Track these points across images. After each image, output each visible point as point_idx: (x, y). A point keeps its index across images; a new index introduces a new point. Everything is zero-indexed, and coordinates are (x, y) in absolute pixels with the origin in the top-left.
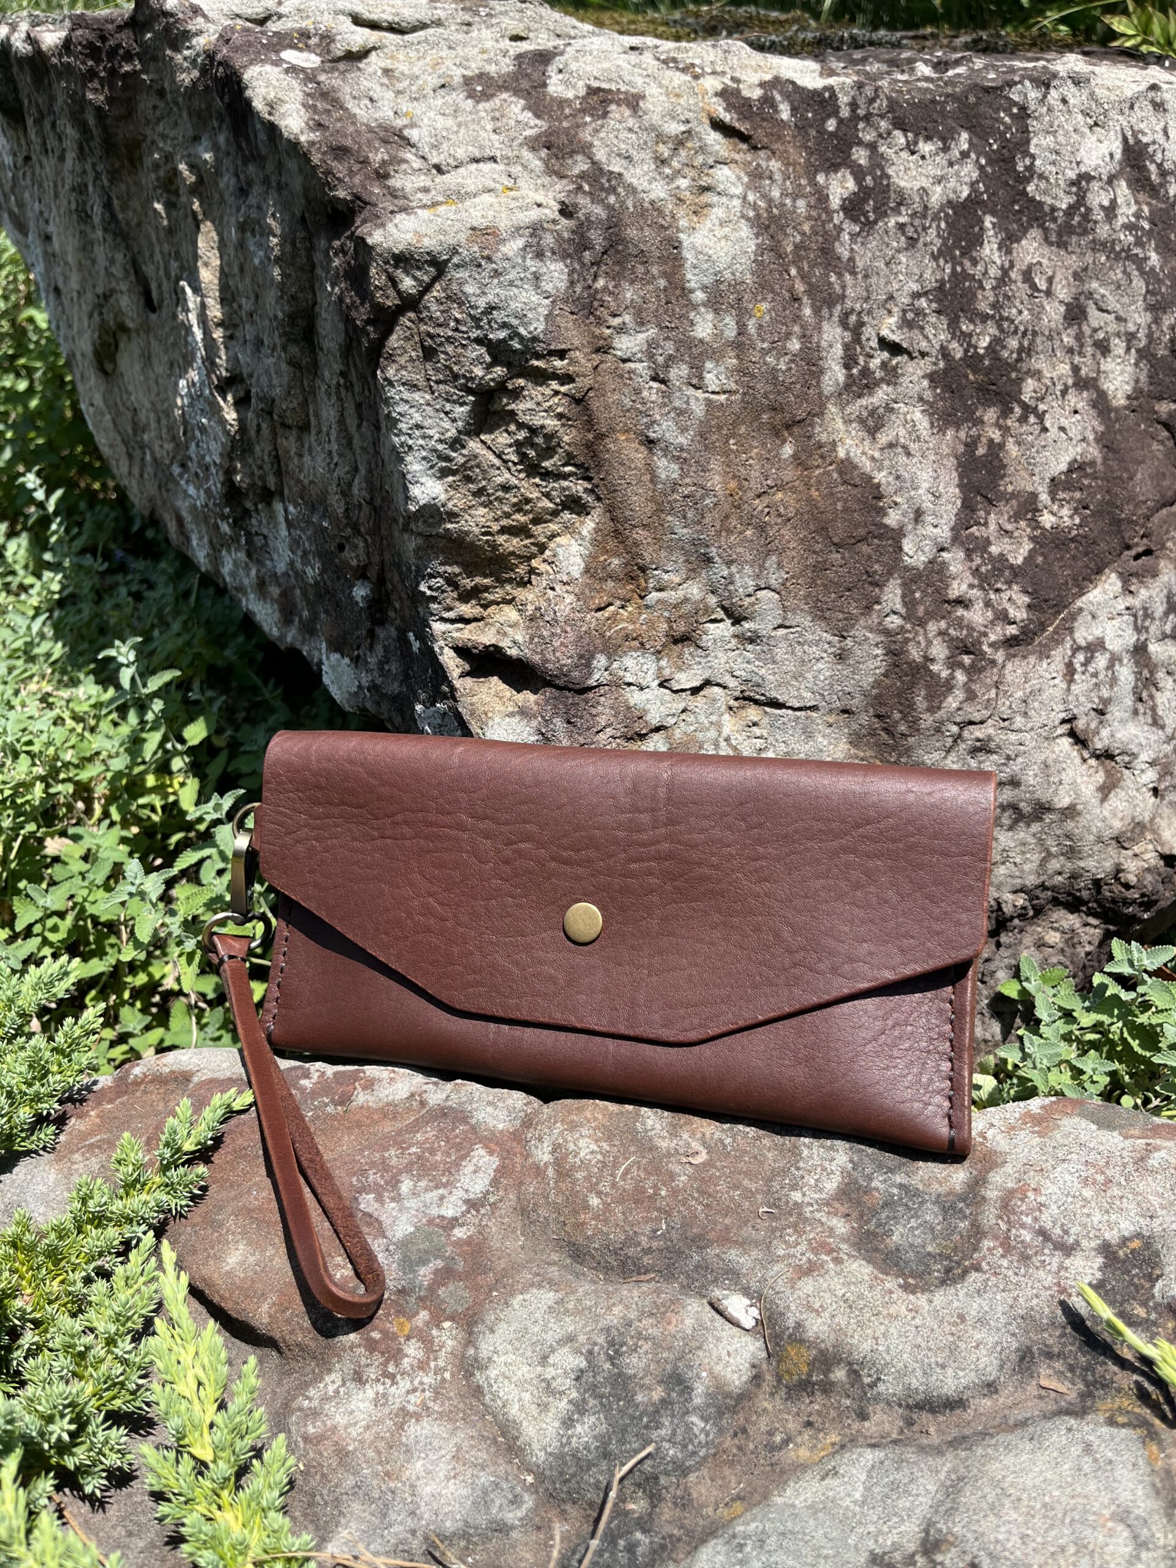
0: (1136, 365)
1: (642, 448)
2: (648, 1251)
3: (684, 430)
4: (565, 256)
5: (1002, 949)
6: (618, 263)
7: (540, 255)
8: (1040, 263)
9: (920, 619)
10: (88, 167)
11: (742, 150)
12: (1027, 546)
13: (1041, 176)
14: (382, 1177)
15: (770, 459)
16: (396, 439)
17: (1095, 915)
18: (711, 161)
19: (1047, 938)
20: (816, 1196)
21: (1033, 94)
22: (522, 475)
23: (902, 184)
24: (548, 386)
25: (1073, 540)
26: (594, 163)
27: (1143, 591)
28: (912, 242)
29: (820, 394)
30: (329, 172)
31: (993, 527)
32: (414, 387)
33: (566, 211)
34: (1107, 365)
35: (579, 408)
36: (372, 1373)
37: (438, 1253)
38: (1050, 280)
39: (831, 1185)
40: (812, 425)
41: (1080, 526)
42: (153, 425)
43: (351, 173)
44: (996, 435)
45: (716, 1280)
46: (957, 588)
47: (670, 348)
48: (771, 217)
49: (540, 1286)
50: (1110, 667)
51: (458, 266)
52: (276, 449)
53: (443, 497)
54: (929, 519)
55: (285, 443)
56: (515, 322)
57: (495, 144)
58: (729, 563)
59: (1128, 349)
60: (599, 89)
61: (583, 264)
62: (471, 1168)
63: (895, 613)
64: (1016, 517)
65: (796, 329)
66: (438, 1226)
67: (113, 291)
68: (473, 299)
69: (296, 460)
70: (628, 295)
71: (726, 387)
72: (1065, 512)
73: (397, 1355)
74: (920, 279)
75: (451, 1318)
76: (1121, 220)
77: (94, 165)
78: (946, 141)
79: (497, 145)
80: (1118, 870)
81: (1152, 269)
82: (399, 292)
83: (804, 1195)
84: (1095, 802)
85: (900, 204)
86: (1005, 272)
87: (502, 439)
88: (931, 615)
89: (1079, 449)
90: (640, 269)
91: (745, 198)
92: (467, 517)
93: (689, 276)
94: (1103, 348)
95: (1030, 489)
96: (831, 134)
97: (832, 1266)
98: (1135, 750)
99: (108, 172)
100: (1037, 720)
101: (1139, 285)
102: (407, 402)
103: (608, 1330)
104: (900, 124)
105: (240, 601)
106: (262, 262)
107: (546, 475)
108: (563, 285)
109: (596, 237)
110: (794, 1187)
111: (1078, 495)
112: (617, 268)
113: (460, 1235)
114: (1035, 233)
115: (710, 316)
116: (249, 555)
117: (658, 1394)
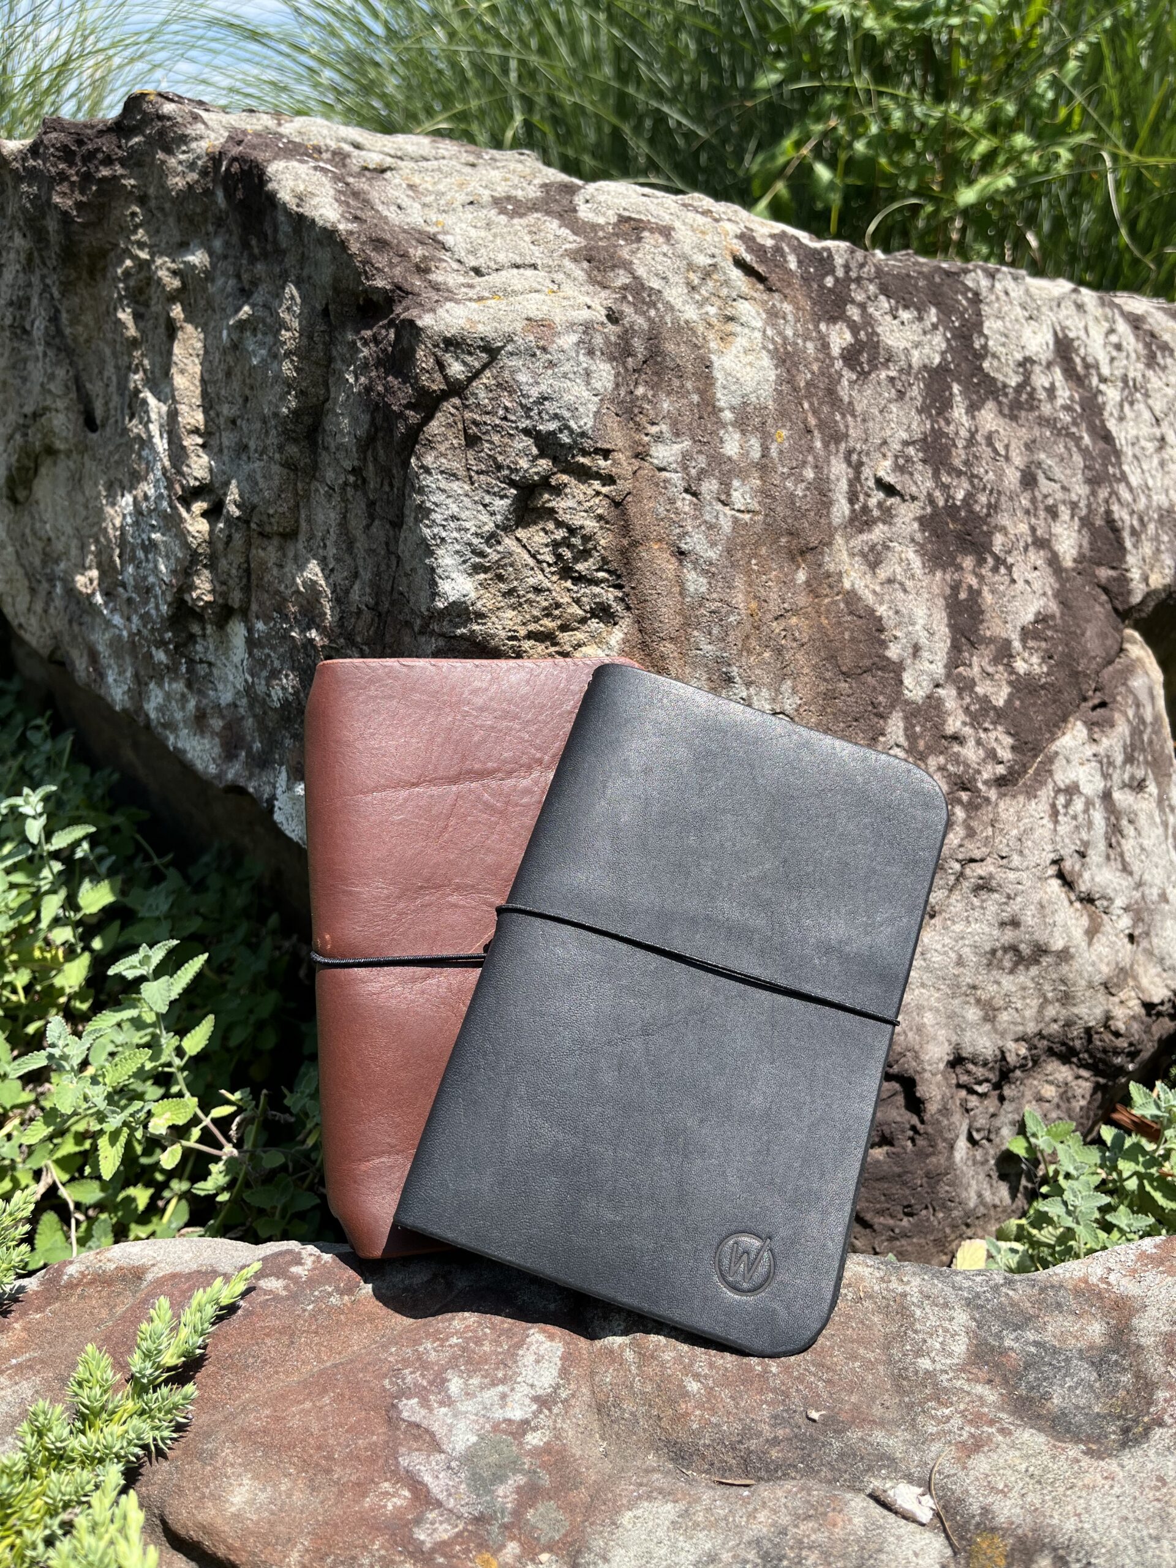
0: (1079, 531)
1: (673, 560)
2: (775, 1442)
3: (713, 544)
4: (612, 359)
5: (1006, 1103)
6: (657, 373)
7: (591, 353)
8: (997, 432)
9: (921, 753)
10: (35, 279)
11: (757, 291)
12: (1006, 690)
13: (994, 356)
14: (423, 1376)
15: (787, 583)
16: (427, 532)
17: (1086, 1067)
18: (734, 295)
19: (1043, 1092)
20: (948, 1362)
21: (985, 283)
22: (555, 578)
23: (890, 342)
24: (590, 485)
25: (1043, 687)
26: (635, 278)
27: (1104, 740)
28: (901, 394)
29: (830, 523)
30: (367, 261)
31: (976, 669)
32: (453, 476)
33: (613, 317)
34: (1058, 529)
35: (617, 512)
37: (514, 1465)
38: (1007, 447)
39: (960, 1347)
40: (822, 553)
41: (1048, 674)
42: (74, 552)
43: (391, 265)
44: (973, 581)
45: (869, 1469)
46: (954, 724)
47: (702, 461)
48: (787, 353)
49: (649, 1498)
50: (1086, 811)
51: (512, 354)
52: (248, 562)
53: (473, 595)
54: (925, 654)
55: (262, 553)
56: (567, 414)
57: (536, 254)
58: (748, 684)
59: (1072, 517)
60: (630, 219)
61: (627, 370)
62: (530, 1359)
63: (898, 746)
64: (996, 661)
65: (810, 458)
66: (505, 1432)
67: (46, 409)
68: (525, 388)
69: (275, 571)
70: (665, 405)
71: (750, 507)
72: (1035, 660)
74: (908, 429)
75: (549, 1548)
76: (1060, 402)
77: (43, 277)
78: (921, 311)
79: (537, 254)
80: (1108, 1018)
81: (1087, 447)
82: (446, 377)
83: (934, 1361)
84: (1084, 945)
85: (888, 360)
86: (973, 434)
87: (537, 536)
88: (931, 750)
89: (1042, 603)
90: (676, 383)
91: (764, 332)
92: (494, 619)
93: (719, 395)
94: (1053, 512)
95: (1004, 635)
96: (829, 290)
97: (1000, 1438)
98: (1112, 895)
99: (61, 283)
100: (1033, 858)
101: (1078, 459)
102: (443, 491)
103: (757, 1542)
104: (885, 290)
105: (167, 738)
106: (263, 360)
107: (579, 579)
108: (610, 386)
109: (638, 344)
110: (919, 1353)
111: (1043, 645)
112: (655, 379)
113: (535, 1442)
114: (990, 405)
115: (737, 436)
116: (189, 685)
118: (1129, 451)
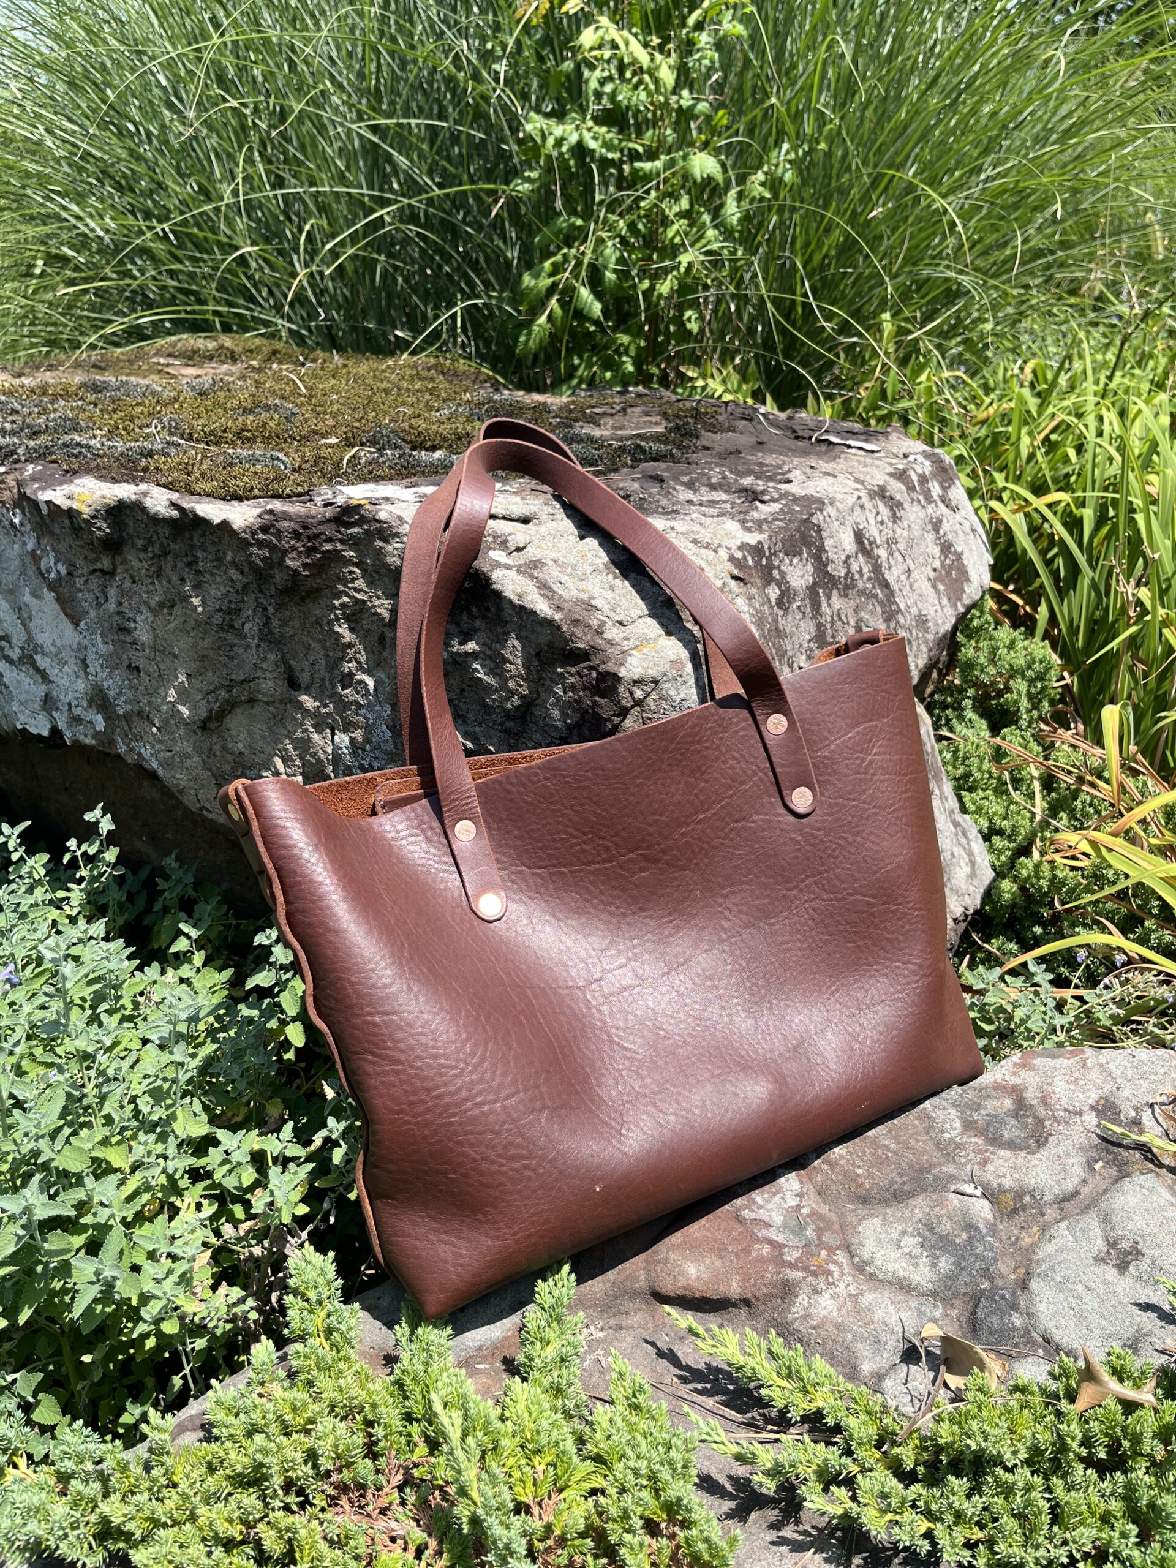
2: (904, 1183)
8: (841, 607)
10: (249, 599)
11: (742, 586)
13: (832, 562)
18: (734, 597)
20: (956, 1132)
21: (821, 518)
23: (793, 583)
28: (803, 614)
30: (573, 634)
36: (822, 1286)
37: (805, 1223)
39: (958, 1124)
43: (585, 634)
45: (948, 1182)
48: (759, 618)
49: (864, 1219)
51: (666, 682)
62: (783, 1180)
66: (793, 1211)
67: (256, 678)
73: (829, 1273)
74: (809, 632)
75: (837, 1248)
76: (865, 576)
81: (881, 599)
82: (633, 698)
83: (950, 1134)
85: (794, 595)
86: (832, 617)
91: (749, 611)
96: (765, 566)
97: (992, 1156)
99: (275, 603)
103: (920, 1221)
104: (785, 553)
110: (943, 1132)
113: (806, 1212)
117: (965, 1236)
118: (896, 588)
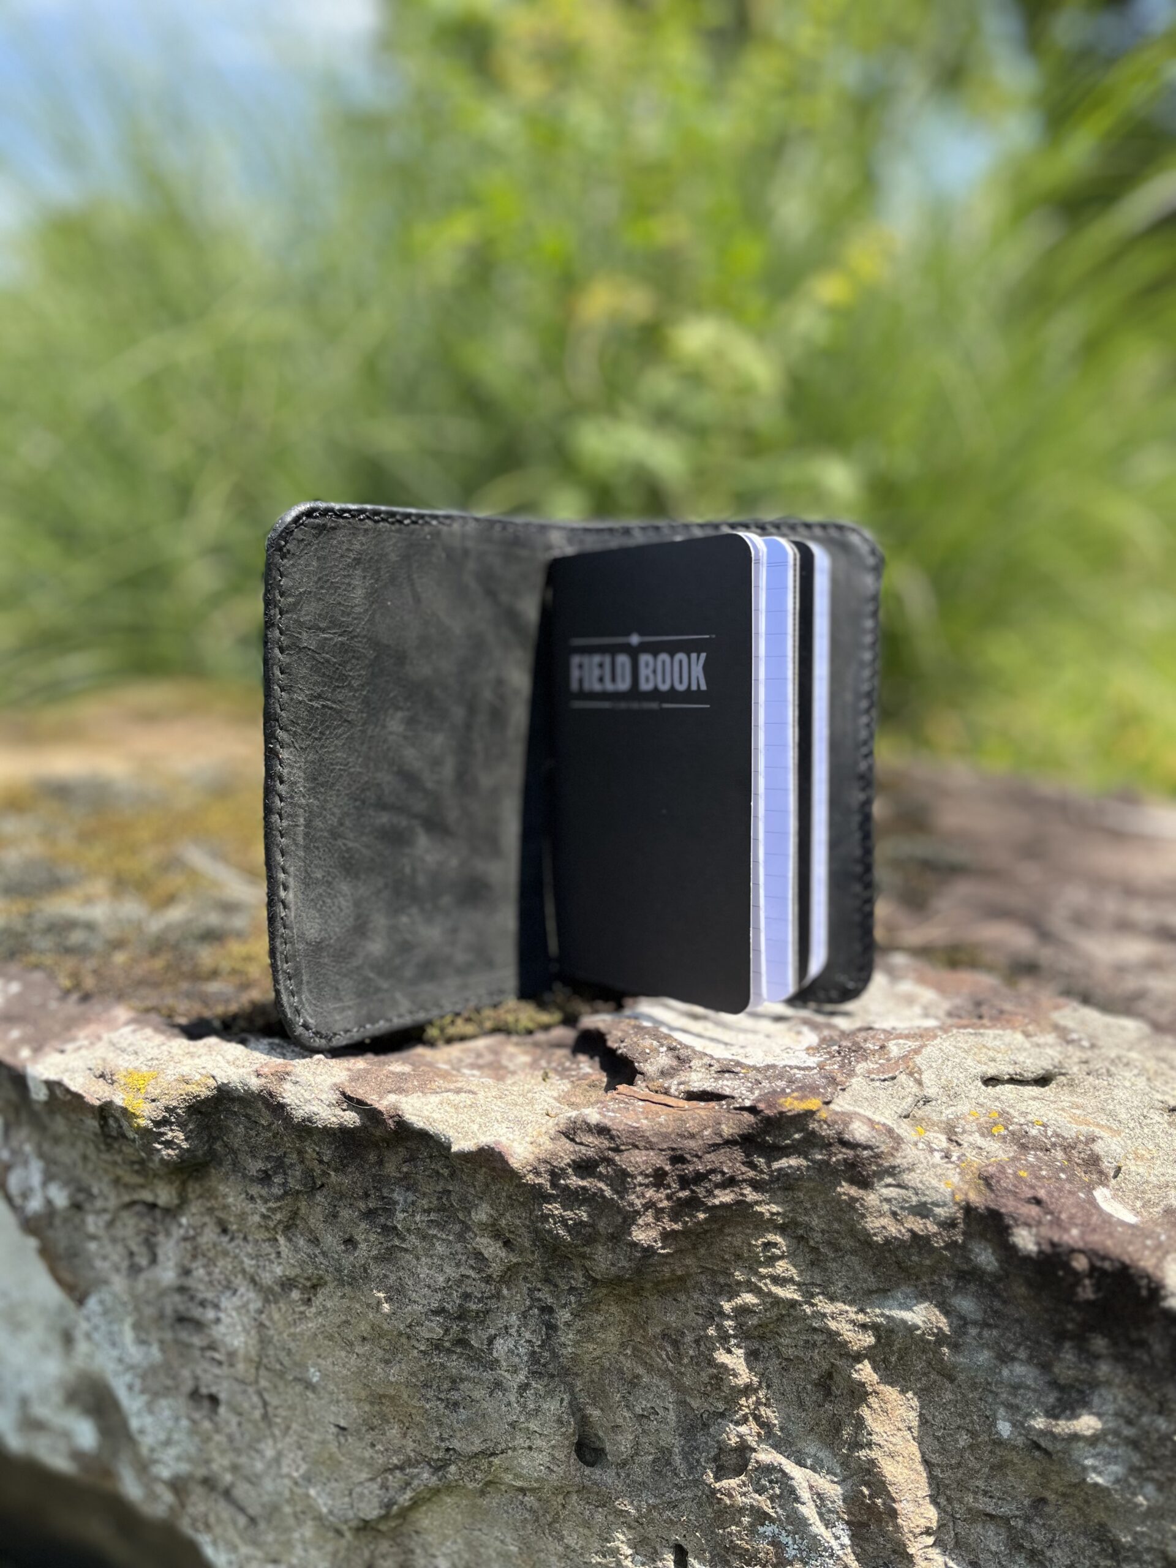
10: (515, 1293)
67: (508, 1448)
77: (532, 1292)
99: (580, 1304)
